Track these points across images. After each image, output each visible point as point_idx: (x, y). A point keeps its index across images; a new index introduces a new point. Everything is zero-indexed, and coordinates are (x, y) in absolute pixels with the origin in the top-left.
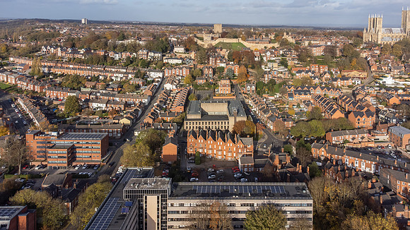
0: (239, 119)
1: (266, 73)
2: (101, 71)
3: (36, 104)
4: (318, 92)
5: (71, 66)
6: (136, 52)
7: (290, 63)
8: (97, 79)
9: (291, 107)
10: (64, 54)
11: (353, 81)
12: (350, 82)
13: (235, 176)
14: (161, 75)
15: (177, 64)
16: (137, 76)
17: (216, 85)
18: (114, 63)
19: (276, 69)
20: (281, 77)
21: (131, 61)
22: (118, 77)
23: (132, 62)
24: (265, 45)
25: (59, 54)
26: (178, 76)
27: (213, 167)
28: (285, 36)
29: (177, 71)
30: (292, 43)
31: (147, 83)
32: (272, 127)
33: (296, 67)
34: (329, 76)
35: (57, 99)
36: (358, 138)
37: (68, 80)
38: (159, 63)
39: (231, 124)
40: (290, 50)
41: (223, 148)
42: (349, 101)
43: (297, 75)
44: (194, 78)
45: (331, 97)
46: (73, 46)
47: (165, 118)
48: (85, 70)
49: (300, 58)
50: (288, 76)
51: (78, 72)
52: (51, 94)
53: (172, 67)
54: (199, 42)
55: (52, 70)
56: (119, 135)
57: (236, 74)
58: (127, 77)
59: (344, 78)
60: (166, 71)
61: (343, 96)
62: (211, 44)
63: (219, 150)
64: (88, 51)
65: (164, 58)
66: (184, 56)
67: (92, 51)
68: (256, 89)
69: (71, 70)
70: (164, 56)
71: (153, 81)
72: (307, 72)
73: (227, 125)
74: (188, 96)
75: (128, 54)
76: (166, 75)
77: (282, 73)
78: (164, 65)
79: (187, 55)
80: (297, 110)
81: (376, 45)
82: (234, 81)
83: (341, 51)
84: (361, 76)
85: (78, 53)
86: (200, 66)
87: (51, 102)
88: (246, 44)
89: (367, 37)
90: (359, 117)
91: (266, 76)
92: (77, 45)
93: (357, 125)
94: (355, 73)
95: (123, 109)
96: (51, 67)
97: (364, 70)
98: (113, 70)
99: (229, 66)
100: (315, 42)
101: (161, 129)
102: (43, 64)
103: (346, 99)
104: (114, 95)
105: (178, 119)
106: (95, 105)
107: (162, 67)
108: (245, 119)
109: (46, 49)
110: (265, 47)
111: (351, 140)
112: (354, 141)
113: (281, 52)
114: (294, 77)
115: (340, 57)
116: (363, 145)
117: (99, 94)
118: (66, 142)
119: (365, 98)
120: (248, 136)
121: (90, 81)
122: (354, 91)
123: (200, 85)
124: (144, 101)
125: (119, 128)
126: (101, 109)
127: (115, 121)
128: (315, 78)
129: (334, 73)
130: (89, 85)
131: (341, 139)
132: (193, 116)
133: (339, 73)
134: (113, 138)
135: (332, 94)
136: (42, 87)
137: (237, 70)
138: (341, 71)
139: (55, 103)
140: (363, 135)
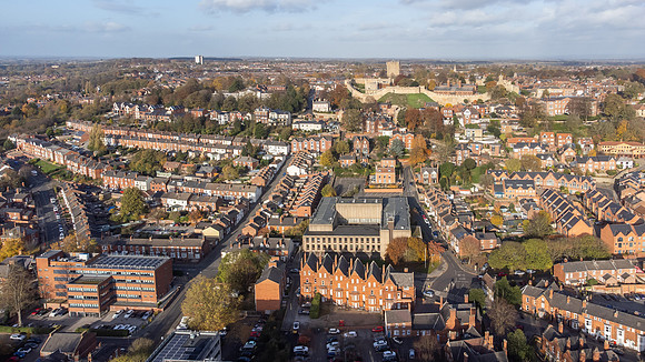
0: (397, 234)
1: (459, 147)
2: (191, 144)
3: (82, 199)
4: (551, 182)
5: (150, 136)
6: (252, 112)
7: (505, 129)
8: (184, 157)
9: (497, 210)
10: (143, 116)
11: (618, 163)
12: (611, 165)
13: (375, 344)
14: (285, 150)
15: (314, 132)
16: (245, 154)
17: (372, 169)
18: (216, 129)
19: (480, 140)
20: (486, 154)
21: (241, 127)
22: (217, 154)
23: (243, 128)
24: (466, 97)
25: (137, 116)
26: (312, 151)
27: (339, 325)
28: (501, 81)
29: (312, 145)
30: (513, 93)
31: (260, 164)
32: (457, 249)
33: (515, 136)
34: (573, 154)
35: (119, 190)
36: (617, 275)
37: (138, 158)
38: (286, 130)
39: (382, 244)
41: (360, 288)
42: (606, 201)
43: (516, 150)
44: (335, 155)
45: (574, 192)
46: (159, 102)
47: (276, 228)
48: (168, 142)
49: (524, 120)
50: (500, 153)
51: (157, 146)
52: (111, 181)
53: (306, 136)
54: (355, 94)
55: (121, 142)
56: (198, 256)
57: (409, 148)
58: (230, 154)
59: (601, 157)
60: (294, 143)
61: (595, 193)
62: (373, 98)
63: (354, 293)
64: (179, 110)
65: (295, 121)
66: (326, 117)
67: (186, 110)
68: (440, 175)
69: (151, 142)
70: (296, 117)
71: (271, 161)
72: (533, 145)
73: (376, 244)
74: (320, 188)
75: (239, 115)
76: (294, 150)
77: (488, 147)
78: (292, 132)
79: (332, 116)
80: (507, 215)
82: (404, 162)
83: (600, 106)
84: (635, 153)
85: (163, 112)
86: (349, 136)
87: (107, 197)
88: (431, 95)
90: (621, 235)
91: (459, 152)
92: (165, 101)
93: (617, 250)
94: (623, 147)
95: (214, 209)
96: (119, 137)
97: (641, 142)
98: (212, 142)
99: (398, 136)
100: (556, 91)
101: (264, 249)
102: (108, 132)
103: (600, 197)
104: (203, 186)
105: (295, 229)
106: (171, 202)
107: (289, 135)
108: (408, 234)
109: (119, 107)
110: (466, 101)
111: (602, 280)
112: (609, 282)
113: (493, 110)
114: (510, 154)
115: (598, 118)
116: (626, 290)
117: (180, 184)
118: (100, 272)
119: (638, 196)
120: (406, 270)
121: (173, 160)
122: (617, 181)
123: (346, 169)
124: (248, 197)
125: (196, 246)
126: (180, 209)
127: (197, 231)
128: (546, 156)
129: (582, 146)
130: (170, 166)
131: (582, 277)
132: (319, 228)
133: (592, 146)
134: (188, 261)
135: (574, 187)
136: (99, 170)
137: (409, 141)
138: (596, 144)
139: (114, 196)
140: (626, 271)
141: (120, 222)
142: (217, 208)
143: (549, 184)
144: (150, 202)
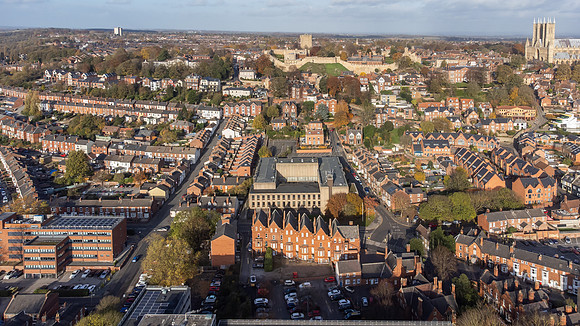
0: (336, 191)
1: (378, 111)
2: (127, 109)
3: (23, 163)
4: (462, 142)
5: (85, 101)
6: (182, 79)
7: (415, 95)
8: (121, 121)
9: (419, 167)
10: (76, 83)
11: (515, 124)
12: (510, 126)
13: (330, 294)
14: (217, 115)
15: (243, 98)
16: (181, 118)
17: (301, 131)
18: (149, 96)
19: (394, 105)
20: (401, 118)
21: (174, 93)
22: (153, 118)
23: (175, 94)
24: (377, 67)
25: (70, 82)
26: (243, 116)
27: (294, 277)
28: (407, 53)
29: (243, 109)
30: (417, 63)
31: (196, 128)
32: (389, 203)
33: (424, 101)
34: (476, 116)
35: (59, 154)
36: (532, 222)
37: (77, 123)
38: (217, 96)
39: (323, 199)
40: (413, 74)
41: (309, 242)
42: (512, 158)
43: (427, 114)
44: (267, 119)
45: (481, 150)
46: (91, 70)
47: (220, 187)
48: (105, 107)
49: (430, 87)
50: (412, 116)
51: (94, 111)
52: (50, 146)
53: (235, 101)
54: (277, 63)
55: (56, 108)
56: (147, 216)
57: (333, 113)
58: (166, 118)
59: (500, 119)
60: (226, 108)
61: (501, 151)
62: (295, 67)
63: (304, 246)
64: (112, 77)
65: (224, 87)
66: (253, 84)
67: (119, 78)
68: (363, 137)
69: (85, 107)
70: (224, 84)
71: (206, 125)
72: (442, 110)
73: (317, 200)
74: (257, 150)
75: (171, 81)
76: (226, 114)
77: (402, 111)
78: (223, 98)
79: (258, 83)
80: (428, 172)
81: (547, 65)
82: (329, 125)
83: (493, 75)
84: (527, 115)
85: (97, 80)
86: (277, 101)
87: (48, 160)
88: (346, 65)
89: (530, 53)
90: (530, 187)
91: (378, 116)
92: (97, 68)
93: (527, 201)
94: (516, 111)
95: (156, 170)
96: (54, 102)
97: (530, 106)
98: (147, 107)
99: (322, 102)
100: (452, 62)
101: (212, 207)
102: (42, 98)
103: (507, 154)
104: (143, 148)
105: (239, 189)
106: (114, 164)
107: (220, 101)
108: (346, 190)
109: (51, 74)
110: (377, 70)
111: (519, 228)
112: (525, 229)
113: (401, 78)
114: (422, 117)
115: (492, 85)
116: (540, 236)
117: (121, 147)
118: (56, 233)
119: (537, 153)
120: (351, 223)
121: (111, 124)
122: (516, 140)
123: (278, 131)
124: (189, 158)
125: (145, 206)
126: (123, 171)
127: (142, 192)
128: (454, 119)
129: (483, 110)
130: (109, 130)
131: (503, 225)
132: (263, 186)
133: (491, 110)
134: (138, 221)
135: (482, 146)
136: (37, 135)
137: (333, 106)
138: (494, 108)
139: (55, 160)
140: (539, 219)
141: (64, 185)
142: (159, 170)
143: (460, 144)
144: (93, 165)
